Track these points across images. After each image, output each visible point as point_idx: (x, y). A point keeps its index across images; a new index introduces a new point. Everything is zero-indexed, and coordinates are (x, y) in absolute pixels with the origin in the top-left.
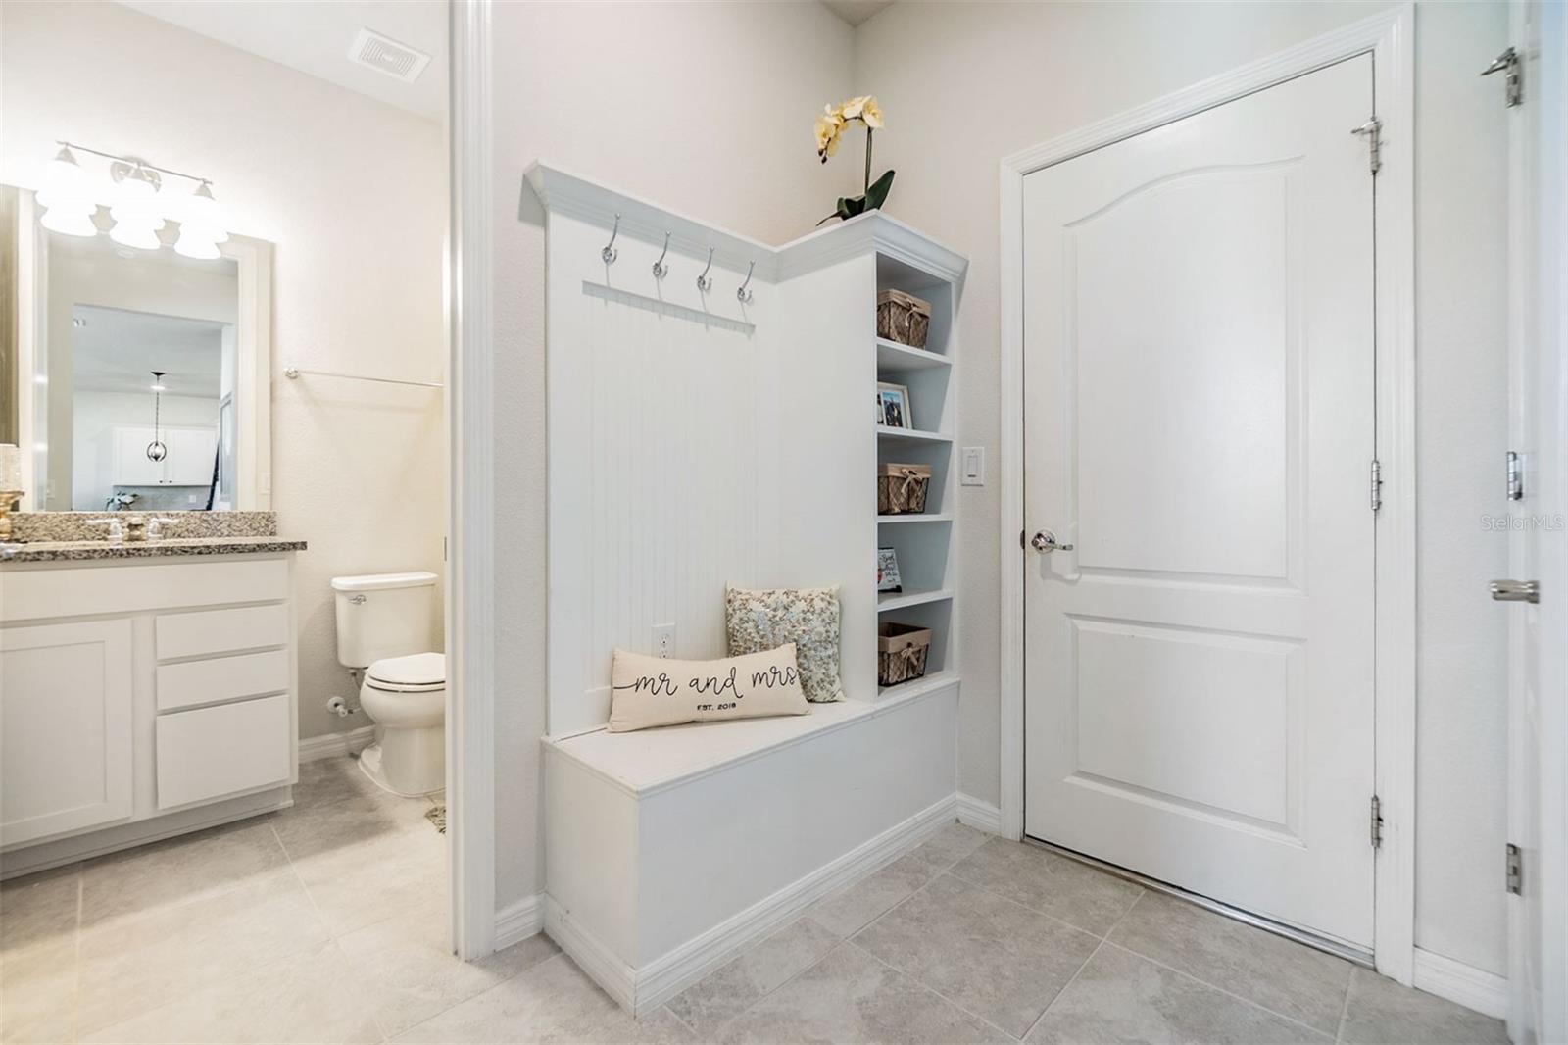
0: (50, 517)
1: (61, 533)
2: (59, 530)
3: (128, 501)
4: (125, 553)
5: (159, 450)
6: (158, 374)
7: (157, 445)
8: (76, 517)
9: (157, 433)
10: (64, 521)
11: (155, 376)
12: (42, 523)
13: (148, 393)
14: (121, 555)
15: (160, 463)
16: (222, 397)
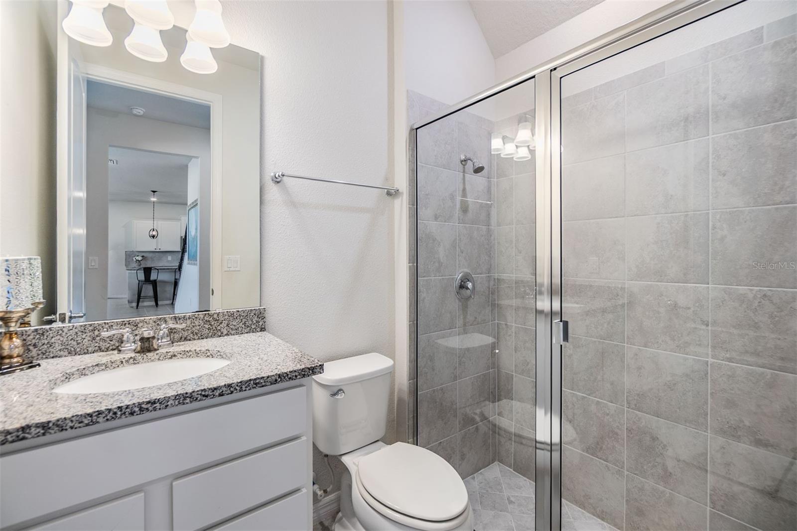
0: (65, 330)
1: (76, 346)
2: (75, 343)
3: (140, 259)
4: (137, 409)
5: (154, 233)
6: (154, 192)
7: (154, 230)
8: (91, 328)
9: (154, 224)
10: (80, 334)
11: (153, 193)
12: (58, 337)
13: (150, 202)
14: (132, 414)
15: (155, 240)
16: (188, 205)
